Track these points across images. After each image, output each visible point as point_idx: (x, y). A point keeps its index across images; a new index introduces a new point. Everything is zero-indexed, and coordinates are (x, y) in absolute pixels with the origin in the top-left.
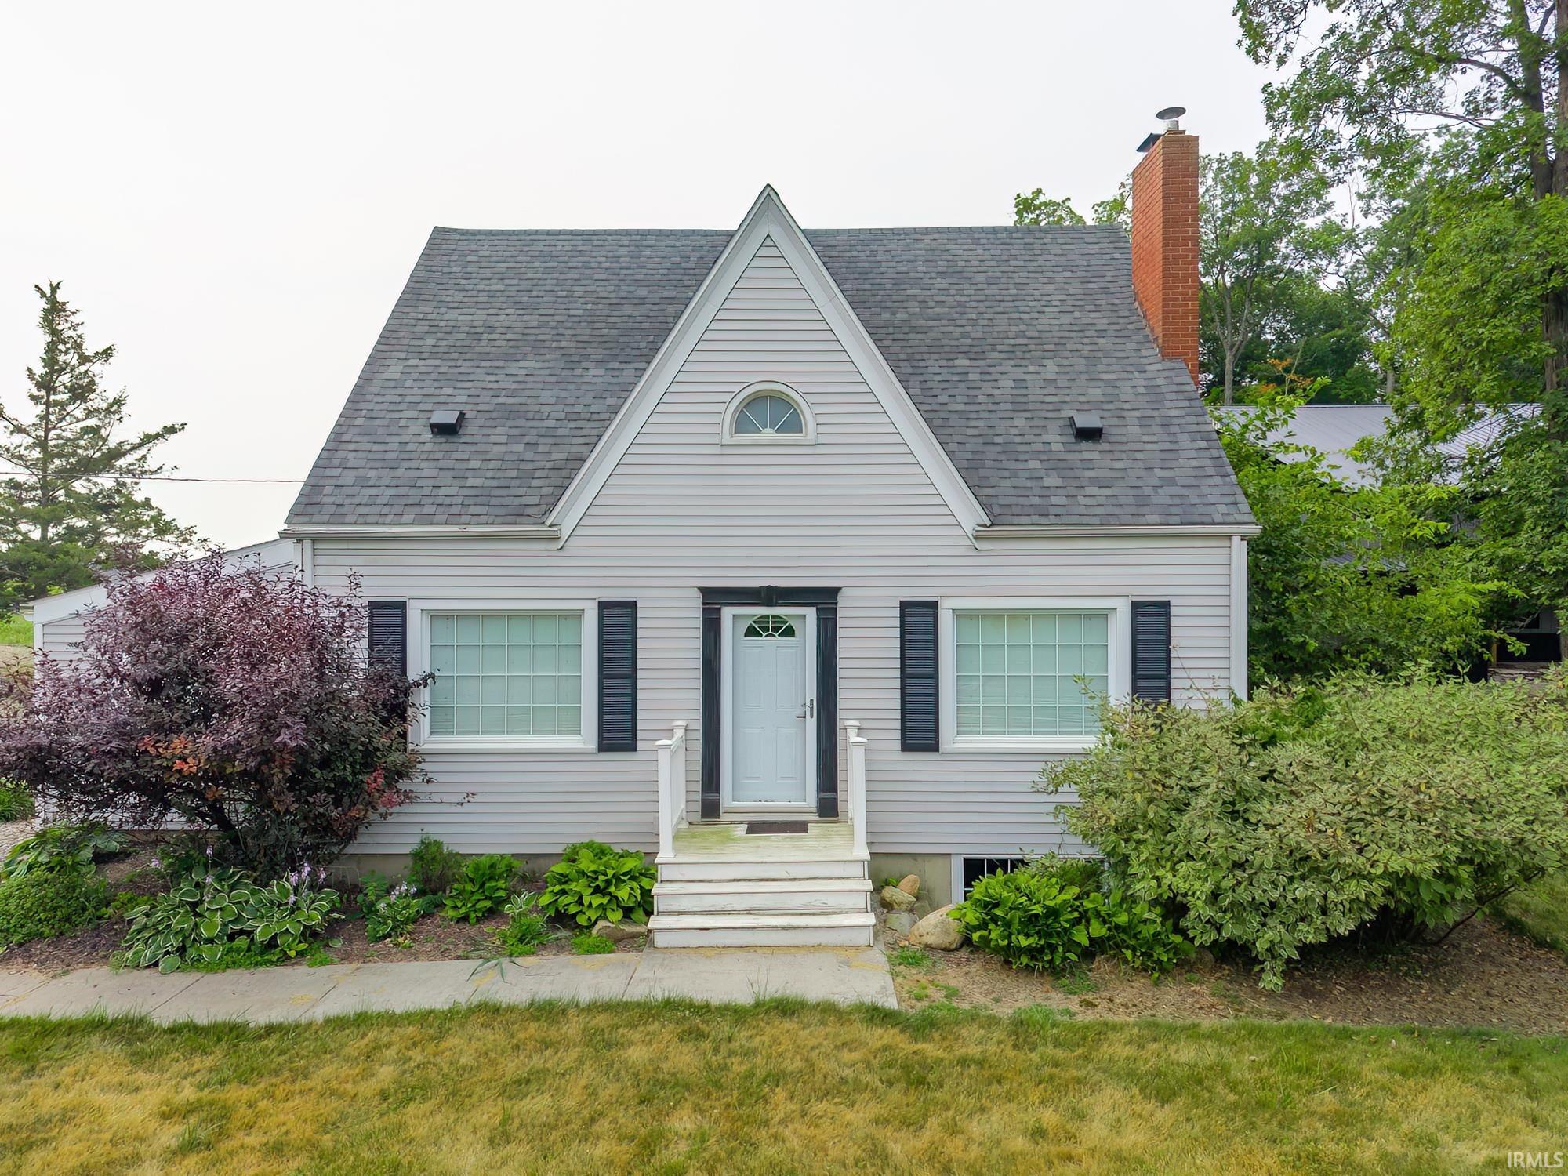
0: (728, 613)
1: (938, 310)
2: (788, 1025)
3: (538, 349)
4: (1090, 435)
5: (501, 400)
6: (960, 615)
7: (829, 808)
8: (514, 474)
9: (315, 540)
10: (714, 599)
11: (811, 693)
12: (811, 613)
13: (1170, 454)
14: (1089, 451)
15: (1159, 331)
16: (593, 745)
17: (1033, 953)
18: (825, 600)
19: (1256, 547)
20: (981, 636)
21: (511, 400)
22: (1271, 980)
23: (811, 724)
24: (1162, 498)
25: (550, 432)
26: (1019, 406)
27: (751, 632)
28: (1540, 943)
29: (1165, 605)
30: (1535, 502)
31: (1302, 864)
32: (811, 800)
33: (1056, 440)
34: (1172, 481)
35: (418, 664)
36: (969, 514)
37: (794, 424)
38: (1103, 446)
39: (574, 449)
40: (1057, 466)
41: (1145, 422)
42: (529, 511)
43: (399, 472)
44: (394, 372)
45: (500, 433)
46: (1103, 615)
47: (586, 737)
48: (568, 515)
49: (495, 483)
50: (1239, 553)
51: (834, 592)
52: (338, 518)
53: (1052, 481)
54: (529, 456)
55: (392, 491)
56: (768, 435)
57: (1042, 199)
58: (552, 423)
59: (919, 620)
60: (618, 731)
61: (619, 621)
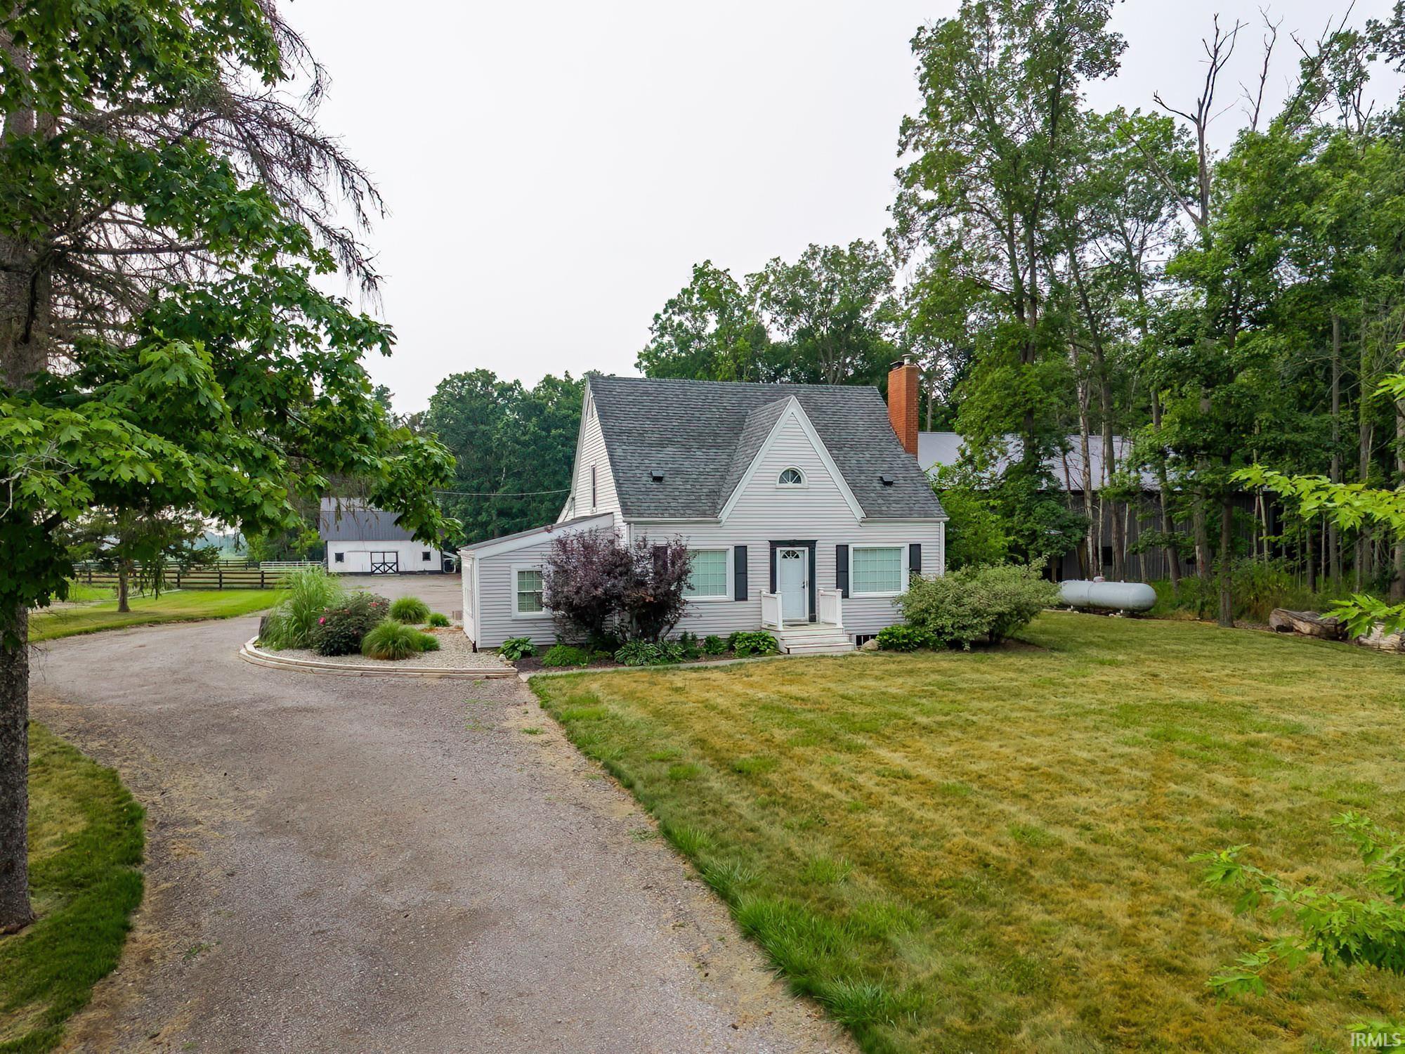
0: (778, 549)
3: (671, 442)
4: (889, 484)
6: (855, 550)
7: (813, 619)
8: (693, 497)
9: (636, 523)
10: (774, 544)
11: (807, 579)
12: (807, 549)
13: (916, 491)
14: (890, 490)
15: (904, 441)
16: (733, 598)
17: (906, 645)
18: (811, 544)
19: (947, 525)
20: (861, 557)
21: (674, 466)
22: (967, 647)
23: (807, 589)
24: (917, 507)
25: (696, 480)
26: (861, 472)
27: (785, 557)
28: (1029, 644)
29: (919, 545)
30: (1020, 502)
31: (976, 613)
32: (807, 616)
33: (877, 485)
34: (917, 501)
36: (859, 513)
37: (799, 480)
38: (893, 488)
39: (711, 487)
40: (881, 496)
41: (905, 478)
42: (707, 512)
43: (651, 497)
44: (619, 452)
45: (678, 481)
46: (899, 549)
47: (730, 594)
48: (724, 515)
49: (689, 501)
50: (942, 525)
51: (814, 542)
52: (641, 515)
53: (880, 501)
54: (695, 490)
55: (653, 504)
56: (790, 484)
57: (711, 268)
58: (694, 476)
59: (842, 551)
60: (741, 593)
61: (741, 553)
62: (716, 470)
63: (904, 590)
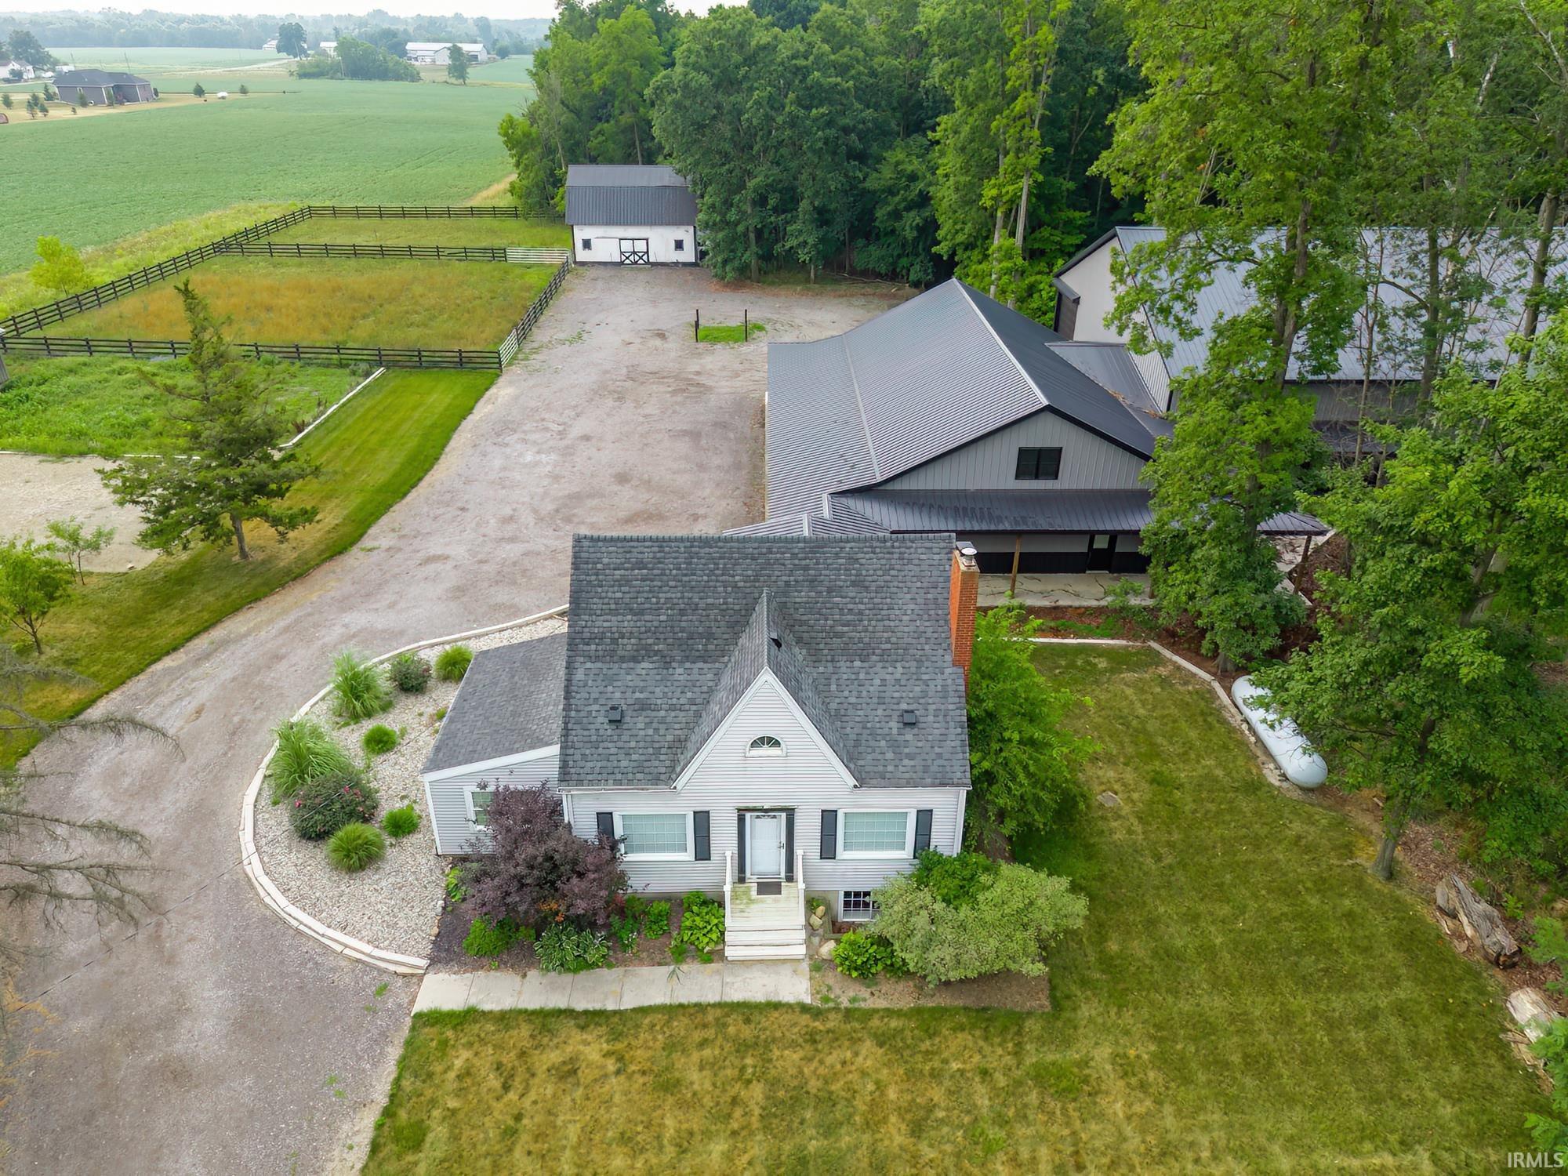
0: (748, 815)
1: (849, 617)
2: (776, 1014)
3: (649, 651)
4: (910, 726)
5: (637, 695)
6: (846, 814)
7: (790, 878)
8: (651, 751)
10: (742, 811)
11: (784, 840)
12: (784, 815)
13: (944, 737)
14: (909, 734)
16: (693, 858)
18: (790, 813)
20: (854, 821)
21: (642, 696)
23: (783, 851)
24: (935, 766)
25: (663, 720)
26: (881, 700)
27: (758, 818)
29: (931, 812)
32: (783, 873)
33: (895, 726)
34: (939, 755)
35: (619, 832)
37: (776, 744)
38: (915, 731)
39: (677, 732)
40: (893, 746)
41: (936, 713)
42: (662, 777)
43: (600, 750)
44: (579, 673)
45: (641, 721)
46: (904, 815)
47: (690, 855)
48: (680, 783)
49: (643, 758)
51: (793, 809)
52: (580, 782)
53: (890, 755)
54: (656, 738)
55: (599, 764)
56: (765, 748)
58: (663, 713)
59: (829, 818)
60: (703, 852)
61: (702, 820)
62: (692, 702)
63: (907, 853)
